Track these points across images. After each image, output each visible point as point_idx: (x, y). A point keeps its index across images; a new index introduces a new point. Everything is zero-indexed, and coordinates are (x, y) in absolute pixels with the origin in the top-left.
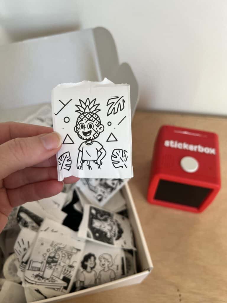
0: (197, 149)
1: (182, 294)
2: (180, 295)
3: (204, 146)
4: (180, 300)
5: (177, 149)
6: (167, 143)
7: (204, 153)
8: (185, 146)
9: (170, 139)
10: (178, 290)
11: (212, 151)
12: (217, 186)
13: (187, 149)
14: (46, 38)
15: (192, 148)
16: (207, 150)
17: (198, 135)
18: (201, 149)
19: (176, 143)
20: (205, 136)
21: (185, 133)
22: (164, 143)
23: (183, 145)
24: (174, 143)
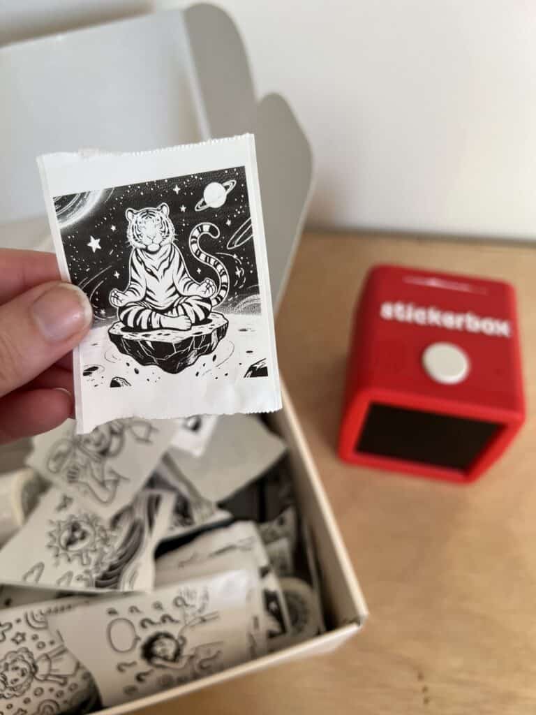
0: (464, 325)
1: (431, 685)
2: (425, 689)
3: (482, 314)
4: (426, 701)
5: (413, 326)
6: (388, 311)
7: (481, 336)
8: (434, 317)
9: (394, 300)
10: (420, 677)
11: (502, 328)
12: (516, 416)
13: (438, 323)
14: (60, 38)
15: (451, 321)
16: (488, 327)
17: (464, 288)
18: (474, 324)
19: (410, 308)
20: (484, 291)
21: (433, 283)
22: (378, 309)
23: (427, 315)
24: (406, 309)
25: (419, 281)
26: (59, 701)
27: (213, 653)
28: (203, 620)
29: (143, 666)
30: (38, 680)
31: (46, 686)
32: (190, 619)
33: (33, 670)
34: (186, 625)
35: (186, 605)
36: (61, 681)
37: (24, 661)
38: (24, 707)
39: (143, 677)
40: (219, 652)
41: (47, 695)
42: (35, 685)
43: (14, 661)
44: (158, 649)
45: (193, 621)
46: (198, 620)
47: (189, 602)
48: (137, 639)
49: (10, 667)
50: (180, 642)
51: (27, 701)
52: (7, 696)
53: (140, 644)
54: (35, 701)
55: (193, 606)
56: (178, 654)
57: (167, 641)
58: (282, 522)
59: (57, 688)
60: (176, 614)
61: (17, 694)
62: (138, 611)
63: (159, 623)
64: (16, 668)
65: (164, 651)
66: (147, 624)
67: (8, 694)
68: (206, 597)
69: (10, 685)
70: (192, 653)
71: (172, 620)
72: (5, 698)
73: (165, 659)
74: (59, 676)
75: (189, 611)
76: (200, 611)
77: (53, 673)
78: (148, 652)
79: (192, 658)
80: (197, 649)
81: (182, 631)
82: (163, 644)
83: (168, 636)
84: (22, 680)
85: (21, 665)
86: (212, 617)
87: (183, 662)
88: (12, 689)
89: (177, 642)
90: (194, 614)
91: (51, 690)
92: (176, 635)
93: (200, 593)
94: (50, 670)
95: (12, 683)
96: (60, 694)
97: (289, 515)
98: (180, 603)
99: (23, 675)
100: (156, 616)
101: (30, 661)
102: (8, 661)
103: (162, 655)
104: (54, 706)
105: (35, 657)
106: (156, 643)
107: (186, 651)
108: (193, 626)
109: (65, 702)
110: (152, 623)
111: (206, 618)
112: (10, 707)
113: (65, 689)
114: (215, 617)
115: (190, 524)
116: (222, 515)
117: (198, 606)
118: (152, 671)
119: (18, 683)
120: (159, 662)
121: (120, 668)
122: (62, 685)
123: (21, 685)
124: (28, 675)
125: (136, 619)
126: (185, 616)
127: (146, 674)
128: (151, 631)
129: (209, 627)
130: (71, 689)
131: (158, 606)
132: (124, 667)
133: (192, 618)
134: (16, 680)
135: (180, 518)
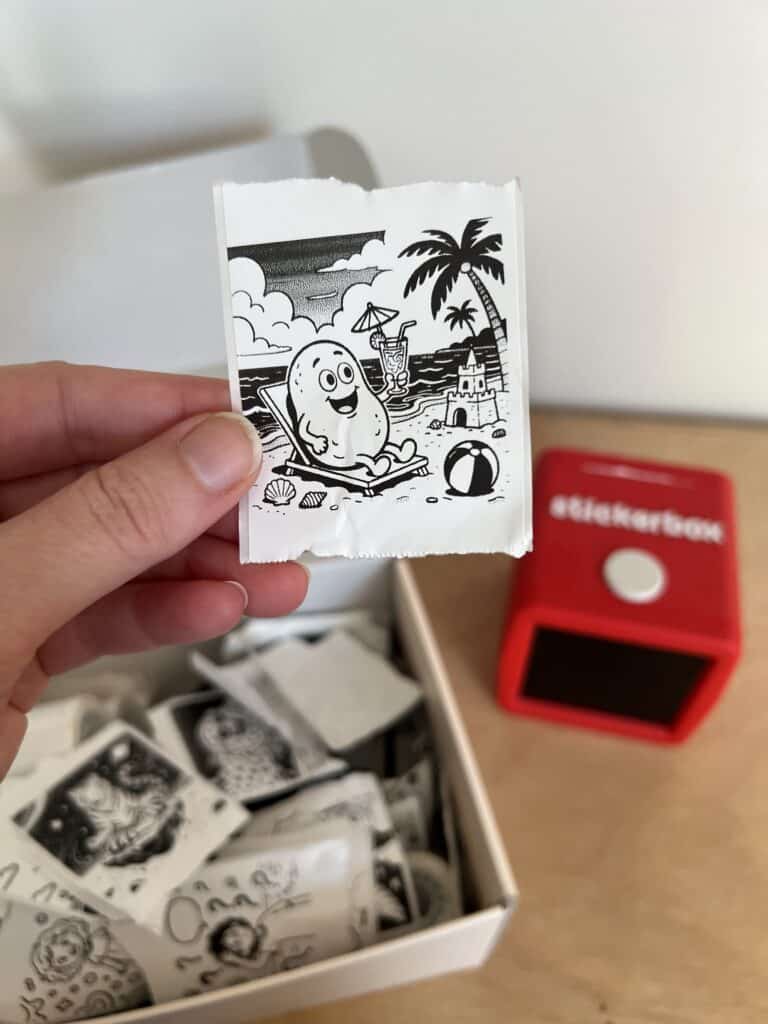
0: (661, 526)
3: (685, 512)
5: (592, 528)
6: (559, 507)
7: (683, 541)
8: (621, 516)
9: (568, 493)
11: (712, 532)
13: (626, 524)
15: (643, 521)
16: (692, 529)
17: (662, 479)
18: (674, 525)
19: (589, 505)
20: (688, 484)
21: (621, 472)
22: (548, 505)
23: (611, 514)
24: (583, 505)
25: (603, 471)
26: (115, 994)
27: (302, 948)
28: (290, 904)
29: (209, 963)
30: (92, 962)
31: (101, 972)
32: (272, 901)
33: (87, 947)
34: (268, 910)
35: (268, 882)
36: (120, 967)
37: (77, 934)
38: (71, 997)
39: (210, 978)
40: (309, 948)
41: (101, 985)
42: (87, 968)
43: (65, 932)
44: (230, 940)
45: (277, 903)
46: (282, 905)
47: (271, 878)
48: (203, 925)
49: (59, 940)
50: (259, 932)
51: (74, 989)
52: (51, 978)
53: (207, 932)
54: (85, 991)
55: (276, 884)
56: (255, 948)
57: (241, 931)
58: (413, 780)
59: (114, 976)
60: (254, 894)
61: (64, 977)
62: (205, 887)
63: (233, 906)
64: (65, 943)
65: (237, 943)
66: (216, 906)
67: (53, 976)
68: (294, 872)
69: (57, 964)
70: (273, 948)
71: (249, 902)
72: (49, 981)
73: (239, 954)
74: (118, 961)
75: (271, 891)
76: (286, 891)
77: (111, 955)
78: (217, 944)
79: (274, 954)
80: (280, 943)
81: (260, 918)
82: (235, 934)
83: (243, 923)
84: (72, 959)
85: (73, 939)
86: (300, 900)
87: (262, 959)
88: (59, 970)
89: (254, 931)
90: (279, 895)
91: (106, 978)
92: (253, 922)
93: (286, 867)
94: (108, 950)
95: (59, 962)
96: (116, 986)
97: (423, 771)
98: (260, 879)
99: (74, 952)
100: (228, 896)
101: (84, 935)
102: (58, 931)
103: (235, 949)
104: (107, 1001)
105: (91, 930)
106: (228, 931)
107: (267, 945)
108: (276, 912)
109: (122, 997)
110: (223, 905)
111: (295, 901)
112: (52, 994)
113: (123, 979)
114: (305, 900)
115: (292, 776)
116: (335, 765)
117: (284, 885)
118: (221, 970)
119: (65, 963)
120: (230, 958)
121: (181, 964)
122: (121, 972)
123: (69, 967)
124: (79, 952)
125: (203, 899)
126: (266, 896)
127: (213, 973)
128: (221, 916)
129: (296, 914)
130: (130, 981)
131: (232, 883)
132: (184, 964)
133: (276, 900)
134: (64, 959)
135: (280, 768)
